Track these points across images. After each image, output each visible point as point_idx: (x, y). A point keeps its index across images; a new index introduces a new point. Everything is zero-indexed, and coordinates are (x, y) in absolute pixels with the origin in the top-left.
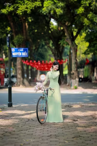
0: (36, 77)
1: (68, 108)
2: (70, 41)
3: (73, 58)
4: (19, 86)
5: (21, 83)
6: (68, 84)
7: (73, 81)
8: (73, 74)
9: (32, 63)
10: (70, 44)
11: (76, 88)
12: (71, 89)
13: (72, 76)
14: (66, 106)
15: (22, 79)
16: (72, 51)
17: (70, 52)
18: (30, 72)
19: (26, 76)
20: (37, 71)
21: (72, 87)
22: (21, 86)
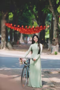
0: (19, 39)
1: (47, 74)
2: (53, 10)
3: (55, 25)
4: (3, 48)
5: (5, 46)
6: (48, 49)
7: (54, 47)
8: (54, 40)
9: (16, 27)
10: (53, 12)
11: (56, 54)
12: (52, 54)
13: (53, 42)
14: (45, 72)
15: (5, 42)
16: (54, 19)
17: (52, 19)
18: (13, 33)
19: (9, 37)
20: (20, 34)
21: (53, 53)
22: (4, 48)
